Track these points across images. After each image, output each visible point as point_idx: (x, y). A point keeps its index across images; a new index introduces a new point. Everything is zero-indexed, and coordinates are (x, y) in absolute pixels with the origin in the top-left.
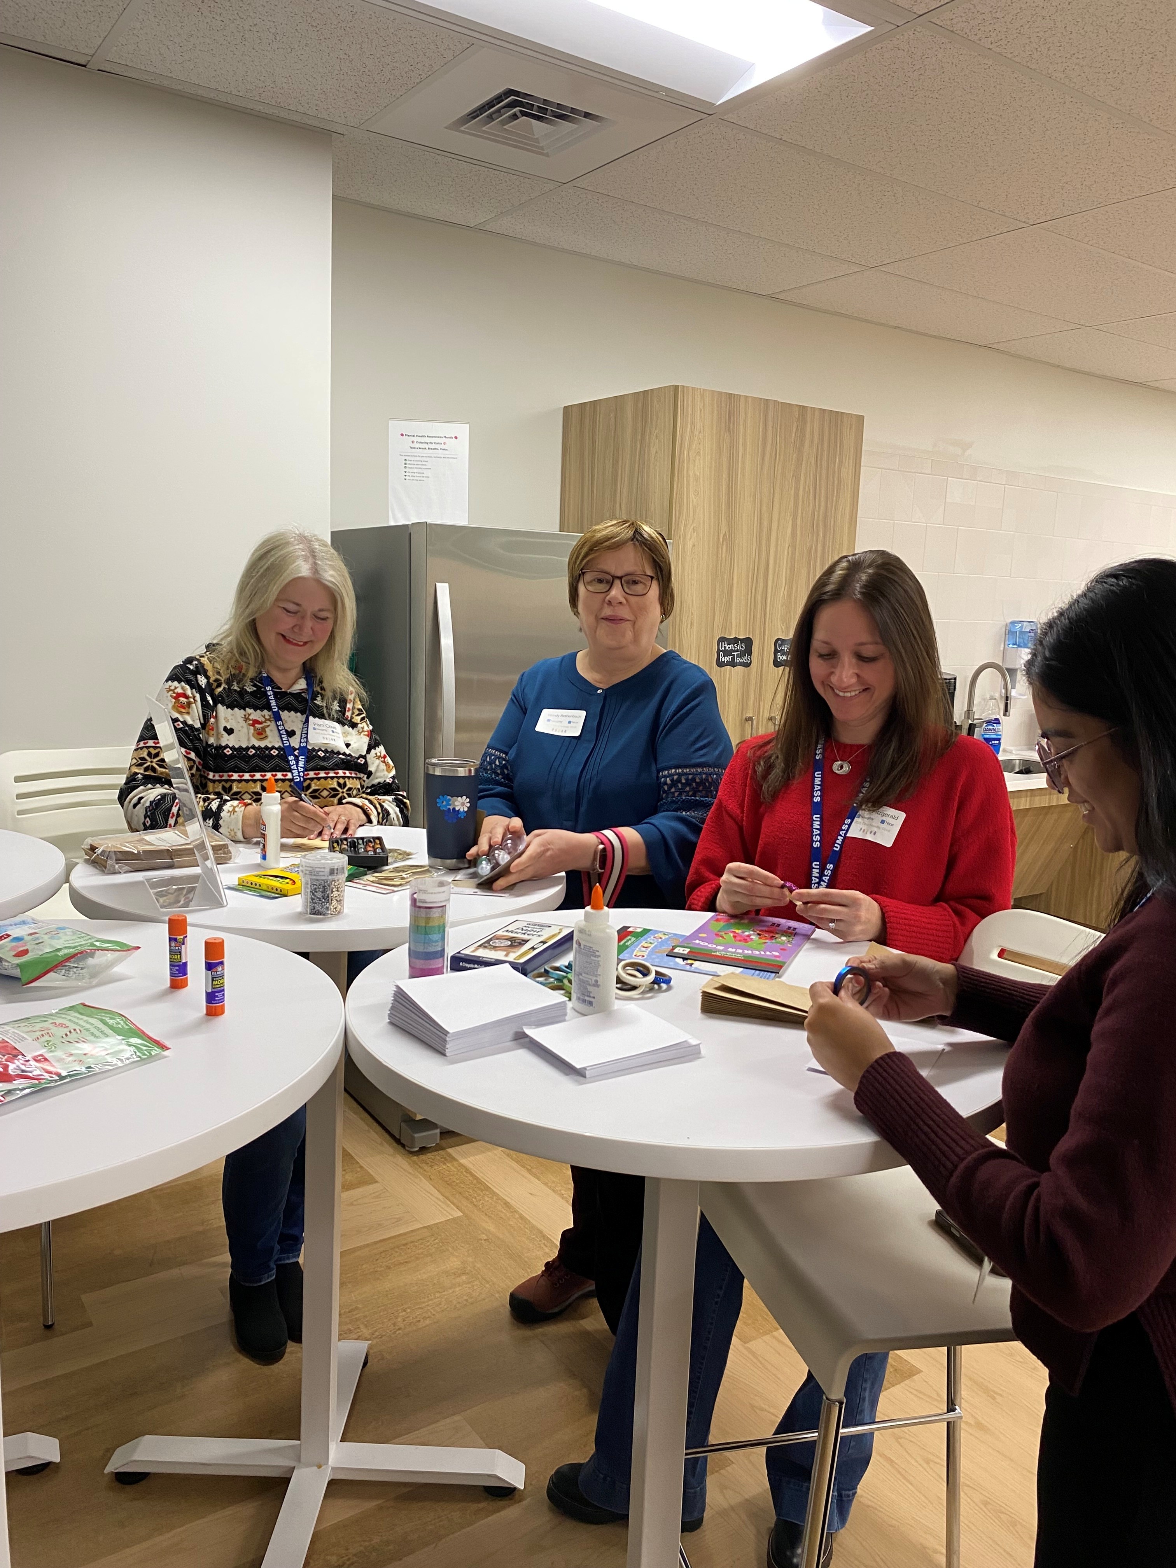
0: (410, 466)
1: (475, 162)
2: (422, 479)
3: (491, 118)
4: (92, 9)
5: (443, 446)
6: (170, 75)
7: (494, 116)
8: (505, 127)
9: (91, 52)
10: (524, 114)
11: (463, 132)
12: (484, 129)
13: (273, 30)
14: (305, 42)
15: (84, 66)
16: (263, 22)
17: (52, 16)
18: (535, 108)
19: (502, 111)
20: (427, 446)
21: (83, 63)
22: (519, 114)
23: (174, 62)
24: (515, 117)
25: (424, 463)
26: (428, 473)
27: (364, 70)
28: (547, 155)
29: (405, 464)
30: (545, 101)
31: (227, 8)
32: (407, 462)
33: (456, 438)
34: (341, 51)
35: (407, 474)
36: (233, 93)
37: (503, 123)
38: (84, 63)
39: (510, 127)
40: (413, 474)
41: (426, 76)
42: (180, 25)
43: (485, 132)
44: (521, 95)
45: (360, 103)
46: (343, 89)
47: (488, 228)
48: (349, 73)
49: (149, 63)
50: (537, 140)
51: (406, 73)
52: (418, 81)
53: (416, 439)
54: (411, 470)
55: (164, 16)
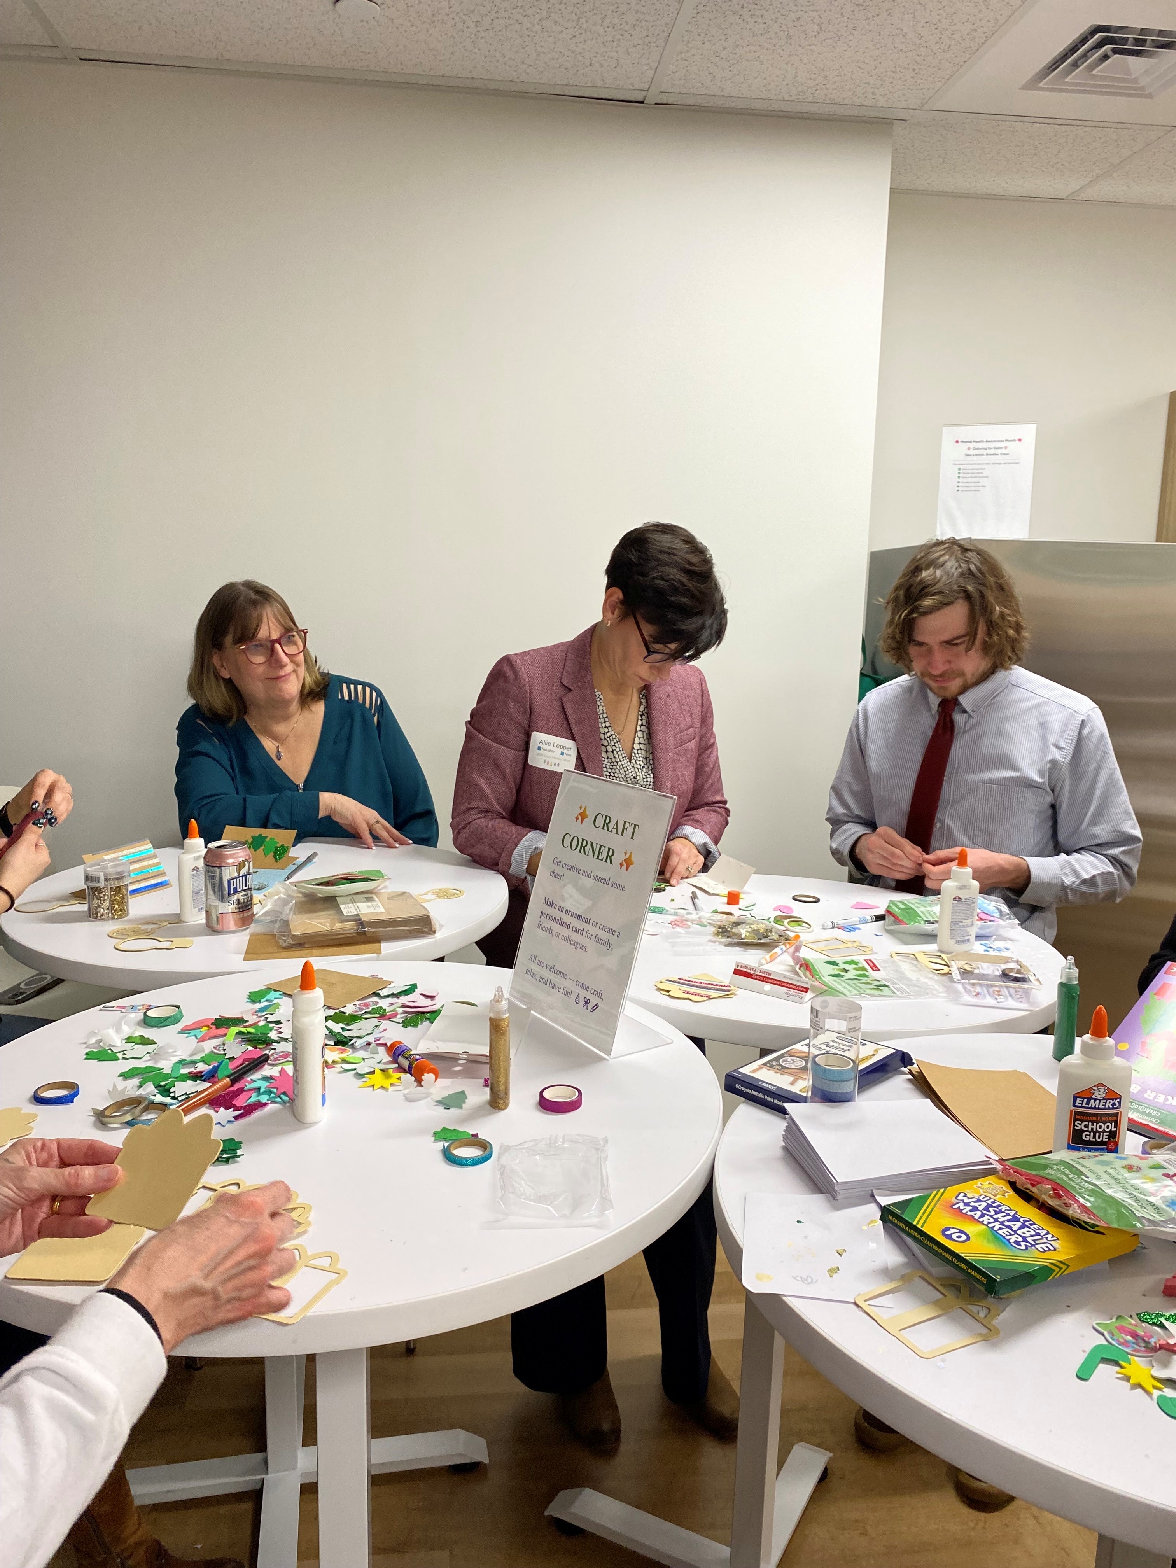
0: (965, 475)
1: (1059, 122)
2: (977, 488)
3: (1075, 65)
4: (640, 42)
5: (1004, 451)
6: (722, 94)
7: (1079, 63)
8: (1094, 72)
9: (646, 86)
10: (1116, 52)
11: (1042, 89)
12: (1067, 80)
13: (817, 20)
14: (852, 26)
15: (642, 103)
16: (807, 14)
17: (606, 58)
18: (1130, 41)
19: (1089, 54)
20: (985, 452)
21: (640, 99)
22: (1110, 53)
23: (724, 79)
24: (1106, 57)
25: (980, 471)
26: (983, 482)
27: (920, 41)
28: (1150, 96)
29: (959, 473)
30: (1143, 31)
31: (767, 8)
32: (961, 471)
33: (1020, 440)
34: (893, 26)
35: (960, 484)
36: (786, 99)
37: (1092, 67)
38: (642, 100)
39: (1101, 71)
40: (967, 485)
41: (991, 33)
42: (723, 38)
43: (1071, 84)
44: (1112, 30)
45: (919, 81)
46: (898, 69)
47: (1083, 196)
48: (904, 49)
49: (700, 85)
50: (1135, 80)
51: (968, 34)
52: (983, 40)
53: (972, 445)
54: (965, 480)
55: (707, 32)
